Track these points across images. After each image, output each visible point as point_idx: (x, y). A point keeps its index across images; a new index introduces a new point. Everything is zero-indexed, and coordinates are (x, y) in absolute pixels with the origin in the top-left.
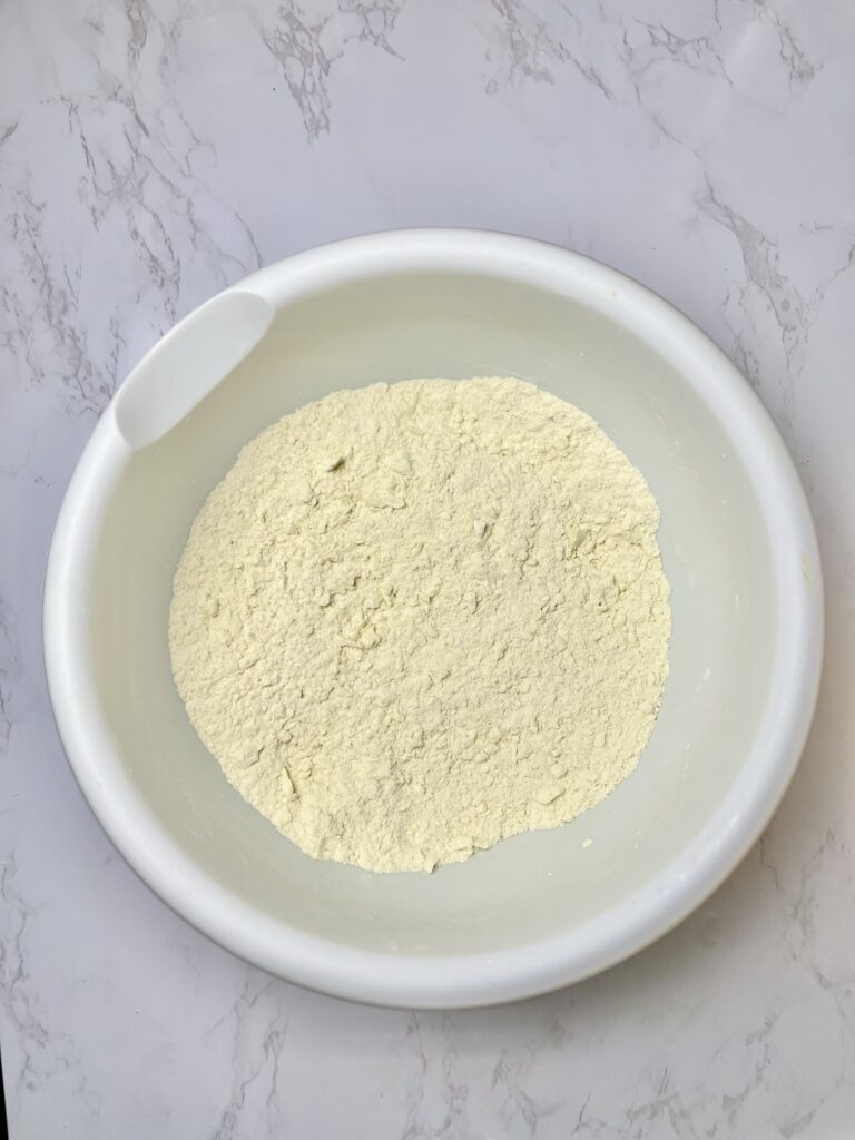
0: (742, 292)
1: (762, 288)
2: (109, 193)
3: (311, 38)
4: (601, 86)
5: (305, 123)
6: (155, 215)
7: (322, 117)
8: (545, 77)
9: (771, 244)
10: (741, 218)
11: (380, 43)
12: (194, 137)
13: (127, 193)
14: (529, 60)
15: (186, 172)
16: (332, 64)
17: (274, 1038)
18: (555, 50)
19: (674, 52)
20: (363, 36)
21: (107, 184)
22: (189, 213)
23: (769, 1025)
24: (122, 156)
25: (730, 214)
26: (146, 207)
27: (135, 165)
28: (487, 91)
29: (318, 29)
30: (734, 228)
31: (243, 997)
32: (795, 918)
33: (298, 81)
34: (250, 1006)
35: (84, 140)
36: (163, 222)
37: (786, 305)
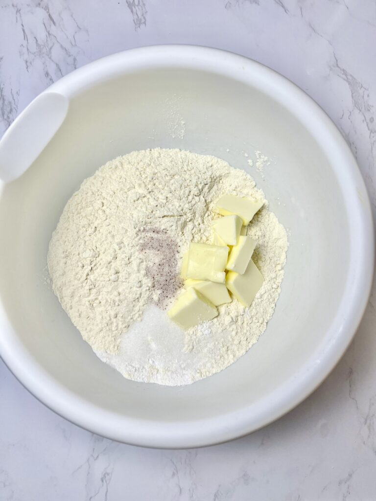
0: (350, 112)
1: (360, 111)
2: (35, 53)
4: (283, 6)
5: (134, 20)
6: (57, 65)
7: (142, 18)
8: (255, 1)
9: (365, 89)
10: (351, 76)
12: (78, 26)
13: (44, 53)
15: (74, 43)
17: (106, 475)
21: (33, 48)
22: (74, 64)
23: (350, 475)
24: (42, 35)
25: (345, 72)
26: (53, 61)
27: (48, 39)
28: (226, 7)
30: (347, 80)
31: (92, 456)
32: (365, 424)
34: (95, 460)
35: (23, 26)
36: (61, 69)
37: (372, 120)
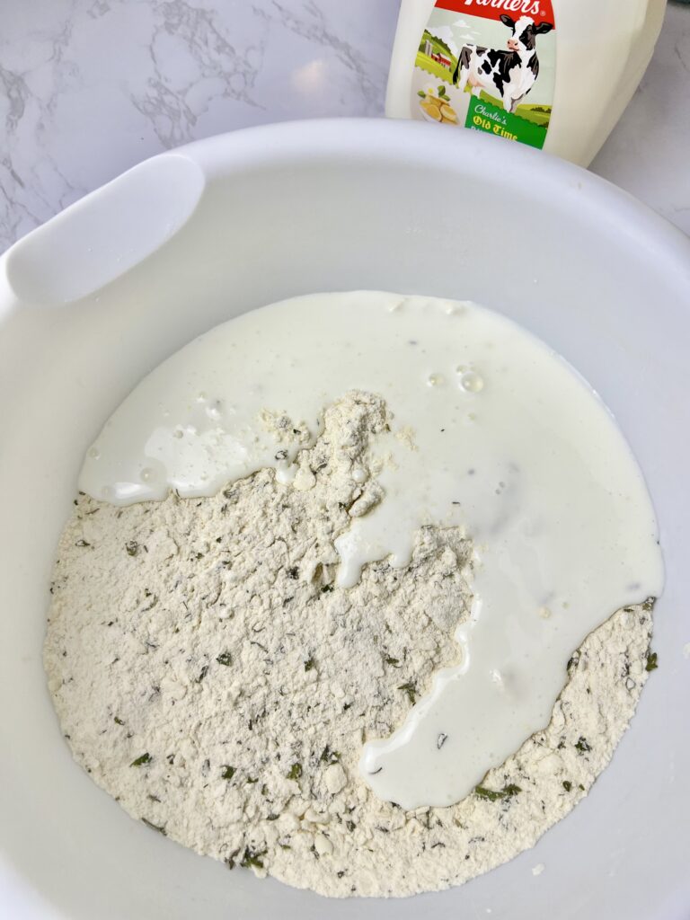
3: (177, 98)
11: (242, 98)
12: (68, 184)
16: (198, 118)
20: (226, 94)
29: (184, 92)
33: (166, 133)
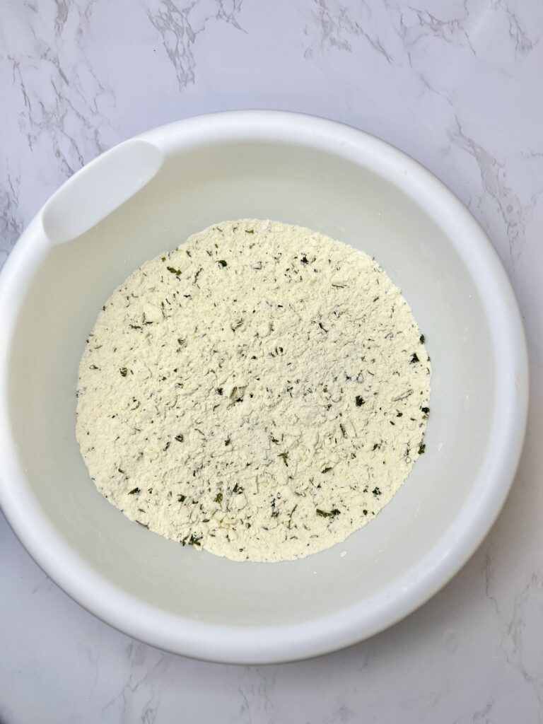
0: (480, 199)
1: (494, 196)
2: (40, 124)
3: (182, 17)
4: (384, 53)
5: (178, 76)
6: (72, 140)
7: (189, 72)
8: (346, 46)
9: (500, 166)
10: (480, 148)
11: (230, 21)
12: (100, 85)
13: (53, 124)
14: (334, 34)
15: (94, 109)
16: (197, 36)
17: (149, 713)
18: (352, 28)
19: (436, 31)
20: (219, 16)
21: (39, 118)
22: (96, 139)
23: (489, 706)
24: (50, 98)
25: (471, 143)
26: (66, 135)
27: (59, 105)
28: (305, 56)
29: (187, 11)
30: (475, 154)
31: (129, 686)
32: (509, 633)
33: (172, 47)
34: (133, 691)
35: (23, 87)
36: (78, 145)
37: (510, 209)
